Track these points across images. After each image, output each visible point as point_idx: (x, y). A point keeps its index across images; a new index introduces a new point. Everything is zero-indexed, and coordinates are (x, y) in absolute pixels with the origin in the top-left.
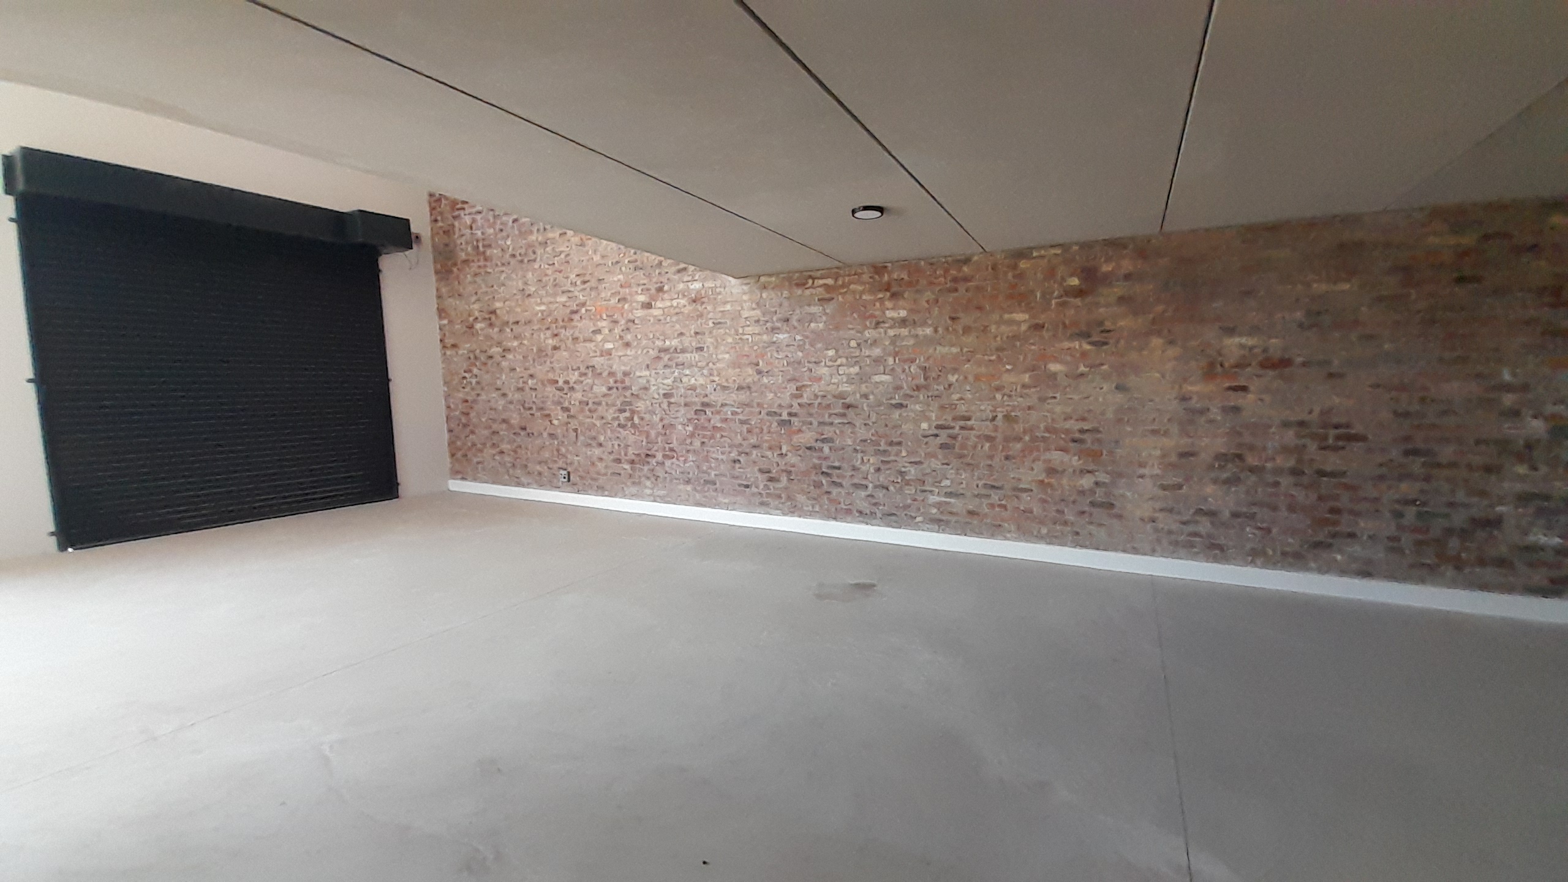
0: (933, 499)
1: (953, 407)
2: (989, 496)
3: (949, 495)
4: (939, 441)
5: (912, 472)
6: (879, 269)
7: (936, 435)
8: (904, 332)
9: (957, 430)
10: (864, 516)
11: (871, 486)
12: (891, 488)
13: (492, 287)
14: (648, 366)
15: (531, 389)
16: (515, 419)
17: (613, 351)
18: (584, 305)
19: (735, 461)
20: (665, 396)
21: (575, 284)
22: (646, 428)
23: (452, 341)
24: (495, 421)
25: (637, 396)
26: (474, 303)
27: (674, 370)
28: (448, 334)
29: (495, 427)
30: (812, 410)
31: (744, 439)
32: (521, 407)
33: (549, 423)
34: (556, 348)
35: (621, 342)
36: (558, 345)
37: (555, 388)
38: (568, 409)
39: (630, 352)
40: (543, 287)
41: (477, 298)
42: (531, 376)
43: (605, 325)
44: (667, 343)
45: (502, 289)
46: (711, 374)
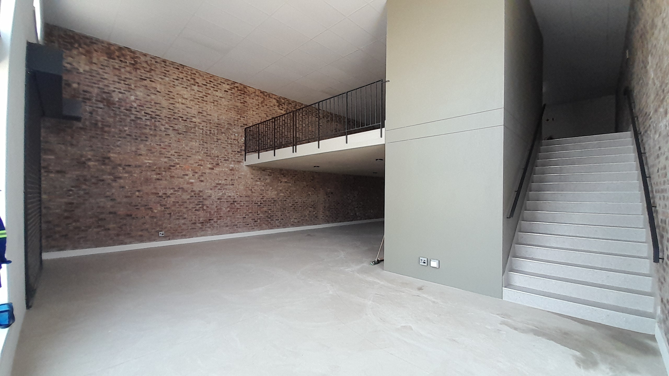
0: (292, 220)
1: (295, 200)
2: (301, 218)
3: (295, 219)
4: (292, 207)
5: (288, 215)
6: (281, 170)
7: (292, 206)
8: (286, 184)
9: (295, 205)
10: (278, 227)
11: (280, 219)
12: (284, 219)
13: (108, 145)
14: (211, 189)
15: (138, 196)
16: (122, 211)
17: (194, 183)
18: (178, 164)
19: (244, 218)
20: (218, 199)
21: (174, 155)
22: (209, 210)
23: (58, 168)
24: (102, 213)
25: (206, 199)
26: (87, 151)
27: (222, 190)
28: (52, 164)
29: (102, 216)
30: (266, 202)
31: (247, 211)
32: (128, 205)
33: (151, 212)
34: (158, 179)
35: (198, 180)
36: (160, 178)
37: (157, 197)
38: (165, 205)
39: (202, 183)
40: (151, 153)
41: (91, 149)
42: (138, 191)
43: (190, 173)
44: (220, 182)
45: (118, 148)
46: (237, 192)
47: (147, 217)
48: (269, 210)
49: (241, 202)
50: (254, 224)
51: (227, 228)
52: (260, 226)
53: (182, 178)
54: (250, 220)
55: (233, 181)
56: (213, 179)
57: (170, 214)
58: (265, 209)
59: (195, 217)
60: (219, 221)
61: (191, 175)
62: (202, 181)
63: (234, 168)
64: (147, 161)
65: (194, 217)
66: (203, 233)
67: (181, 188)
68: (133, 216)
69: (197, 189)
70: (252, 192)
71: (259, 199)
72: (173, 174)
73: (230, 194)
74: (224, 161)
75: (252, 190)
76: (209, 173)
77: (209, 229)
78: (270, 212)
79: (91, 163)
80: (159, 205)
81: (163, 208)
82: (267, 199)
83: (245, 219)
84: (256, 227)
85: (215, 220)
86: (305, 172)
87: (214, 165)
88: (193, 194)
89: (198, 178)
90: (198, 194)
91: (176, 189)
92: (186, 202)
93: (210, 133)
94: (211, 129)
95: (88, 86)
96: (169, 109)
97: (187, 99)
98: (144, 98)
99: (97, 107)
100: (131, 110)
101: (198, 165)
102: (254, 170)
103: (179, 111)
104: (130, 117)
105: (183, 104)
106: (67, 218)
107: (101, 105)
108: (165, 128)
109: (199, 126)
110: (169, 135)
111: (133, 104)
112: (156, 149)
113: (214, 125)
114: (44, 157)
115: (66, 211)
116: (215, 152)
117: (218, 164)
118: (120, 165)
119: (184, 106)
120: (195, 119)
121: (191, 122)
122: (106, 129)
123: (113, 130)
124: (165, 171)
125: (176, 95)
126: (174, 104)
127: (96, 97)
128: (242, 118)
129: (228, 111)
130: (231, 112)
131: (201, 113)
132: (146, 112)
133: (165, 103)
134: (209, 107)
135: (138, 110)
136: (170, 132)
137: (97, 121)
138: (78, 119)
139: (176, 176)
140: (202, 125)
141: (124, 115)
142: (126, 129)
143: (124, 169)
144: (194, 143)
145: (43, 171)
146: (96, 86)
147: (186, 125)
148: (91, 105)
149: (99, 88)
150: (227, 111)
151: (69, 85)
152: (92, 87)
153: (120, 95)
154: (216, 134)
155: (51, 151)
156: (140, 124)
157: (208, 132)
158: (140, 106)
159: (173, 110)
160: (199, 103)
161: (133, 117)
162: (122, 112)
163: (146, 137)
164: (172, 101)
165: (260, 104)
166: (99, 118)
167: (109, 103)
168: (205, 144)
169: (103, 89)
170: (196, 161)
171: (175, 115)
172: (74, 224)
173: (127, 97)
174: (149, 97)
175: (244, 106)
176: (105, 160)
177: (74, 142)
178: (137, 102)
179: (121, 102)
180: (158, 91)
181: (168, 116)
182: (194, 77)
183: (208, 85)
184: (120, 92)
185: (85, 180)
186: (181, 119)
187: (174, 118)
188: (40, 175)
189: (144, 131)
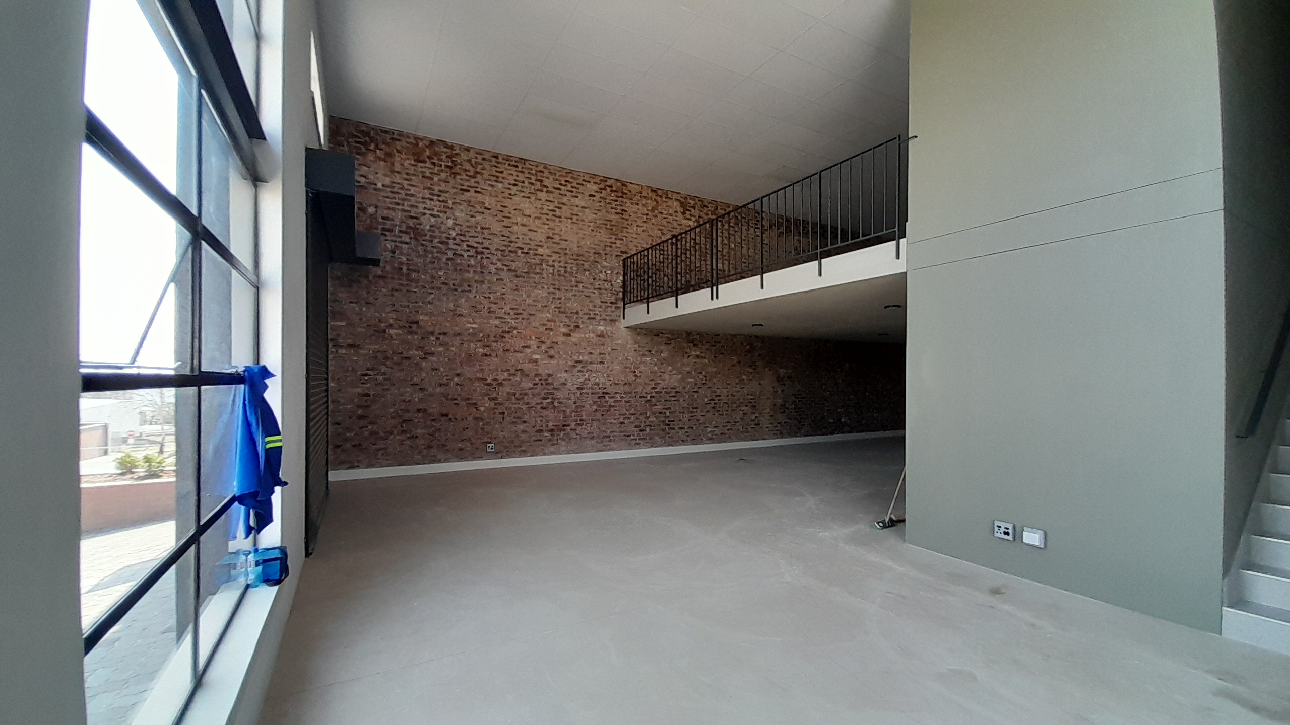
0: (709, 430)
1: (715, 391)
2: (727, 426)
3: (715, 428)
4: (711, 405)
5: (702, 419)
6: (689, 334)
7: (710, 403)
8: (698, 361)
9: (717, 401)
10: (683, 442)
11: (686, 428)
12: (695, 428)
13: (416, 302)
14: (566, 371)
15: (457, 384)
16: (435, 408)
17: (540, 360)
18: (515, 328)
19: (622, 423)
20: (578, 388)
21: (509, 314)
22: (564, 409)
23: (350, 341)
24: (408, 411)
25: (557, 389)
26: (389, 312)
27: (584, 373)
28: (343, 334)
29: (407, 416)
30: (661, 395)
31: (627, 411)
32: (444, 399)
33: (475, 410)
34: (486, 355)
35: (546, 355)
36: (488, 354)
37: (484, 384)
38: (495, 399)
39: (553, 362)
40: (476, 312)
41: (393, 309)
42: (458, 375)
43: (533, 343)
44: (581, 358)
45: (429, 306)
46: (609, 376)
47: (470, 419)
48: (666, 409)
49: (616, 395)
50: (639, 435)
51: (593, 442)
52: (650, 439)
53: (521, 352)
54: (632, 428)
55: (602, 356)
56: (570, 353)
57: (504, 413)
58: (659, 407)
59: (541, 421)
60: (579, 429)
61: (535, 347)
62: (551, 357)
63: (605, 332)
64: (469, 325)
65: (539, 420)
66: (552, 449)
67: (519, 370)
68: (450, 416)
69: (543, 371)
70: (636, 376)
71: (649, 389)
72: (508, 347)
73: (597, 380)
74: (588, 321)
75: (635, 372)
76: (563, 343)
77: (564, 442)
78: (668, 414)
79: (392, 332)
80: (486, 398)
81: (492, 404)
82: (663, 388)
83: (623, 425)
84: (642, 442)
85: (573, 425)
86: (734, 336)
87: (572, 327)
88: (537, 379)
89: (546, 352)
90: (546, 380)
91: (513, 371)
92: (526, 394)
93: (566, 272)
94: (566, 265)
95: (389, 209)
96: (503, 236)
97: (530, 216)
98: (468, 221)
99: (401, 242)
100: (447, 243)
101: (546, 329)
102: (639, 334)
103: (517, 238)
104: (446, 254)
105: (523, 225)
106: (361, 417)
107: (406, 238)
108: (496, 269)
109: (548, 262)
110: (502, 280)
111: (451, 232)
112: (484, 304)
113: (572, 257)
114: (331, 323)
115: (359, 407)
116: (574, 305)
117: (578, 327)
118: (432, 333)
119: (525, 229)
120: (541, 250)
121: (536, 254)
122: (414, 275)
123: (423, 277)
124: (497, 342)
125: (513, 212)
126: (510, 227)
127: (400, 226)
128: (618, 241)
129: (595, 230)
130: (600, 232)
131: (552, 238)
132: (469, 243)
133: (496, 227)
134: (565, 228)
135: (457, 241)
136: (504, 275)
137: (401, 263)
138: (376, 262)
139: (512, 350)
140: (553, 258)
141: (438, 252)
142: (440, 274)
143: (438, 339)
144: (540, 291)
145: (330, 346)
146: (400, 207)
147: (528, 260)
148: (394, 239)
149: (403, 211)
150: (592, 230)
151: (363, 210)
152: (394, 210)
153: (433, 220)
154: (575, 272)
155: (342, 315)
156: (461, 264)
157: (562, 270)
158: (461, 235)
159: (508, 237)
160: (547, 222)
161: (450, 254)
162: (435, 247)
163: (469, 286)
164: (506, 222)
165: (650, 213)
166: (404, 259)
167: (416, 233)
168: (557, 291)
169: (410, 212)
170: (542, 323)
171: (512, 245)
172: (370, 427)
173: (442, 223)
174: (473, 219)
175: (623, 218)
176: (412, 325)
177: (371, 299)
178: (456, 229)
179: (434, 231)
180: (486, 208)
181: (501, 249)
182: (543, 177)
183: (563, 188)
184: (432, 215)
185: (386, 358)
186: (519, 252)
187: (510, 251)
188: (327, 351)
189: (467, 275)
